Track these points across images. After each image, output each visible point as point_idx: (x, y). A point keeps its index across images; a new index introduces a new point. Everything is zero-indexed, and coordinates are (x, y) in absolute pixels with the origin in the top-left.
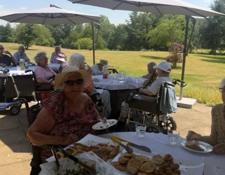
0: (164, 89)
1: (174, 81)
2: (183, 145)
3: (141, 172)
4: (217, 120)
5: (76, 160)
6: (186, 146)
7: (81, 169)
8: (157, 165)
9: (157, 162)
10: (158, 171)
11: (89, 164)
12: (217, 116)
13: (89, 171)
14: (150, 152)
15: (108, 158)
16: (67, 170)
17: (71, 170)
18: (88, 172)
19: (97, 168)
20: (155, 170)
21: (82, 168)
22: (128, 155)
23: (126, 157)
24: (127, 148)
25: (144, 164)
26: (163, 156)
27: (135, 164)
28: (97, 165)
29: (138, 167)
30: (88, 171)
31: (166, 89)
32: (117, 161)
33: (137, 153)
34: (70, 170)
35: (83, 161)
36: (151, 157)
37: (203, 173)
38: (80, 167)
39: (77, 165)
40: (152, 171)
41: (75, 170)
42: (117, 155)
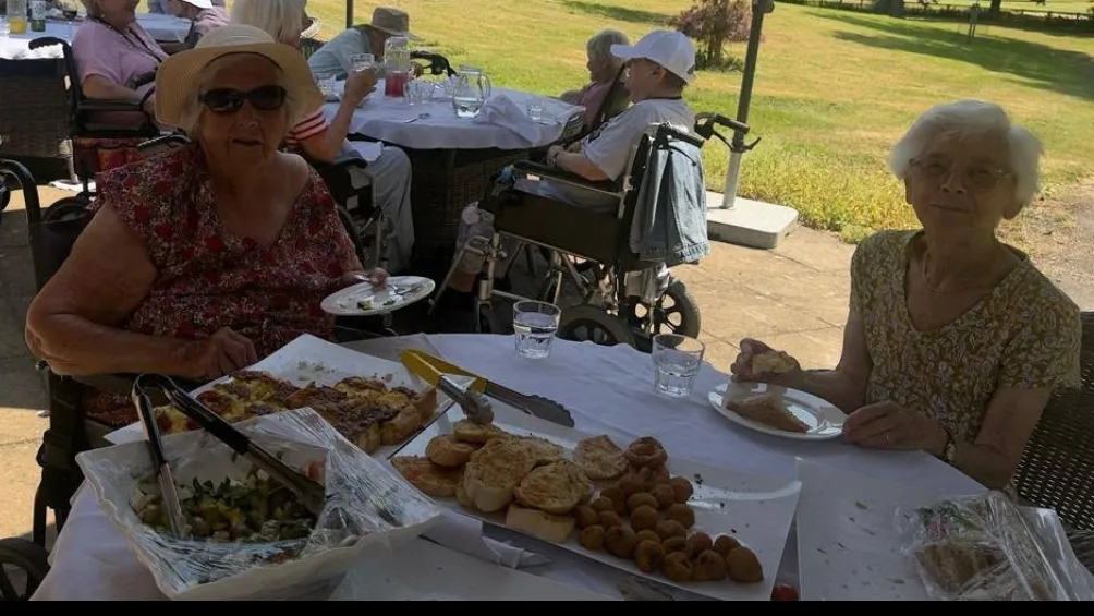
0: (655, 157)
1: (702, 122)
2: (717, 400)
3: (521, 505)
4: (873, 299)
5: (240, 443)
6: (731, 407)
7: (258, 482)
8: (596, 479)
9: (595, 469)
10: (597, 507)
11: (298, 464)
12: (874, 284)
13: (293, 489)
14: (570, 423)
15: (383, 443)
16: (195, 480)
17: (217, 486)
18: (288, 495)
19: (328, 480)
20: (583, 501)
21: (263, 475)
22: (468, 430)
23: (461, 439)
24: (467, 402)
25: (538, 473)
26: (624, 442)
27: (499, 469)
28: (328, 466)
29: (509, 485)
30: (286, 490)
31: (662, 154)
32: (422, 454)
33: (509, 423)
34: (209, 484)
35: (271, 449)
36: (569, 446)
37: (794, 524)
38: (253, 472)
39: (245, 461)
40: (568, 503)
41: (233, 483)
42: (422, 429)
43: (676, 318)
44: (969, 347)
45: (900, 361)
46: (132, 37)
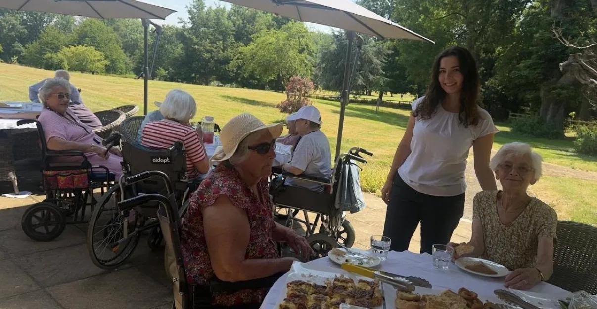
1: (354, 151)
14: (430, 286)
31: (347, 166)
43: (344, 235)
44: (522, 229)
45: (497, 237)
46: (68, 116)
